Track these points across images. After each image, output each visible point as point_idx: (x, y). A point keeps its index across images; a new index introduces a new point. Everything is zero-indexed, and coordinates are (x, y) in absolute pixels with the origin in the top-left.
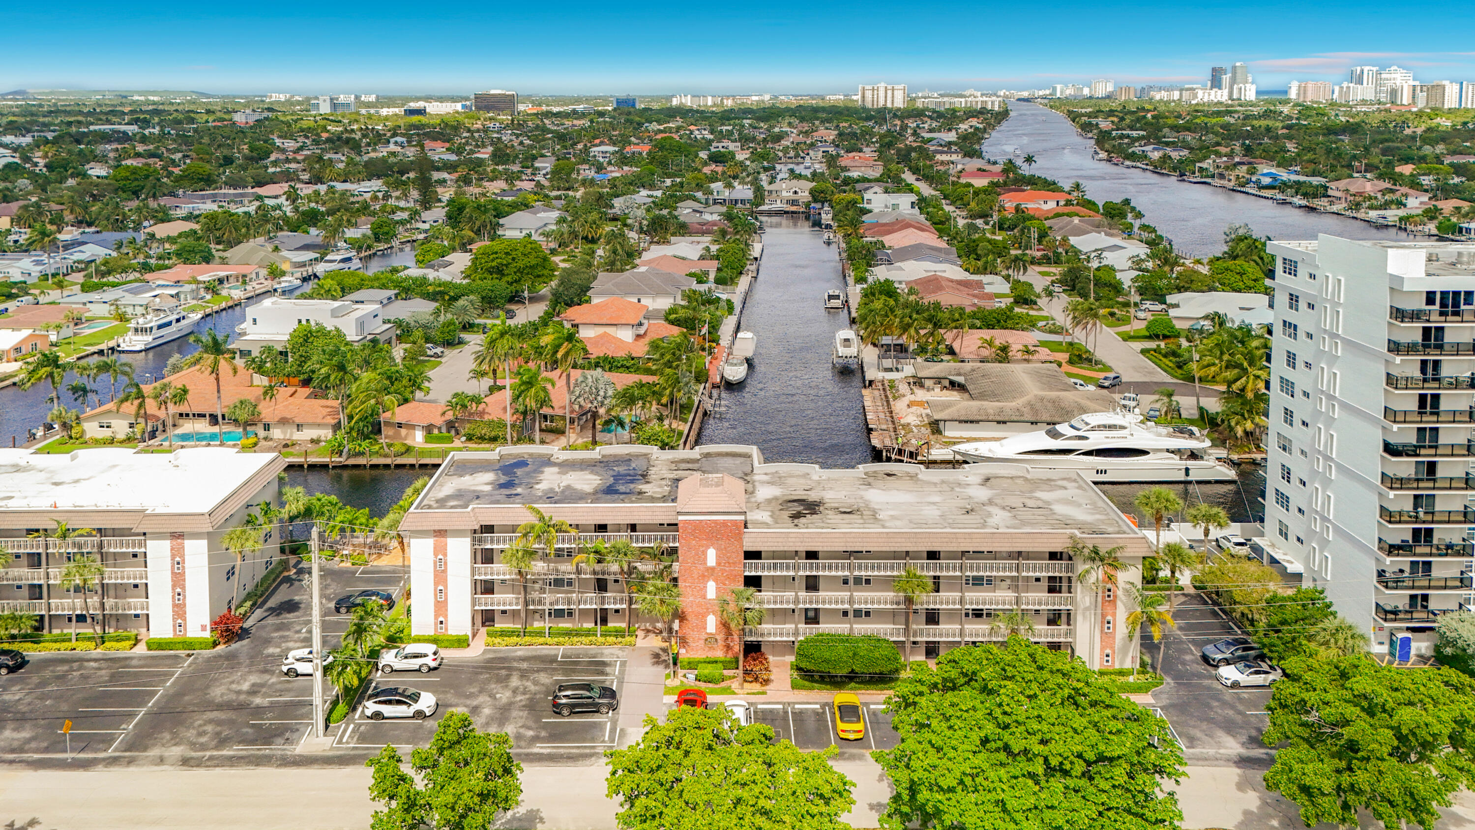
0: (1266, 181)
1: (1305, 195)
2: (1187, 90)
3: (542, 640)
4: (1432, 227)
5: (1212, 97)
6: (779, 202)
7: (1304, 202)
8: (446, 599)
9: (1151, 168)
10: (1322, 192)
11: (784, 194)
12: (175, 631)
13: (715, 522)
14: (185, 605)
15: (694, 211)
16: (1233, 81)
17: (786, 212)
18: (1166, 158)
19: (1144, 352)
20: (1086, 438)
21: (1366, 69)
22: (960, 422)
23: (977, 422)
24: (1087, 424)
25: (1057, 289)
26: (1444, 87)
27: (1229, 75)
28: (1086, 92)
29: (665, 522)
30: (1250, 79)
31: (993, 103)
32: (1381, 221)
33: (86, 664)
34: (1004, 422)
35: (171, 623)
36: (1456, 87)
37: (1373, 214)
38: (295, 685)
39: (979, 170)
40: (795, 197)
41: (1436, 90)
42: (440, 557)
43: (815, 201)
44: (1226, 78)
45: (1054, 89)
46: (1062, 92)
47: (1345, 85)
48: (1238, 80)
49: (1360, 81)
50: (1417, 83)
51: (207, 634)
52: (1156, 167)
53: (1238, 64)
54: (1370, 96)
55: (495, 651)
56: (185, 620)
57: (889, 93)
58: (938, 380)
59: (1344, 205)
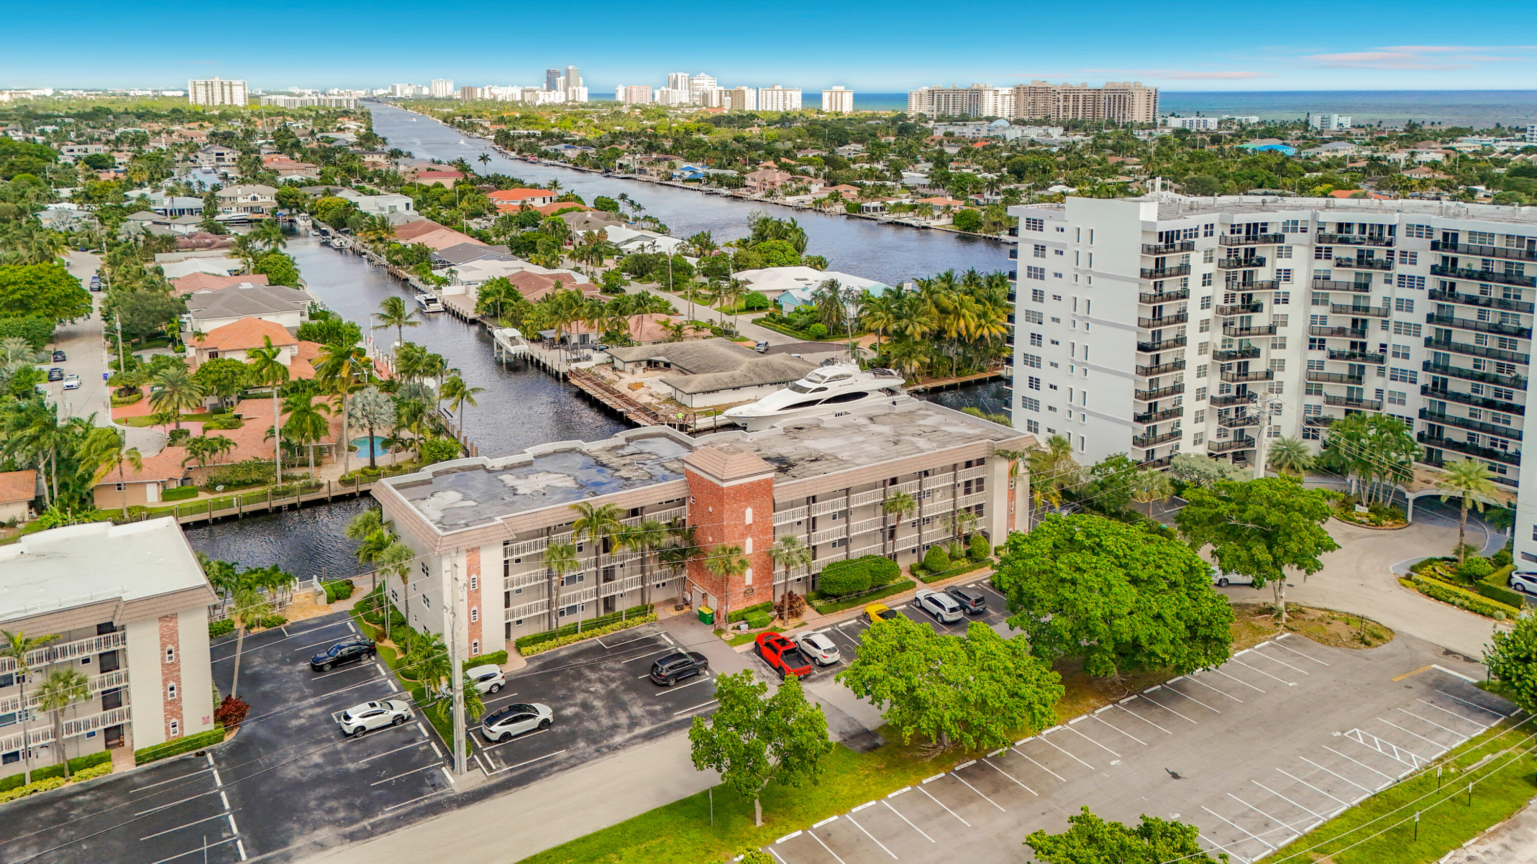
0: (688, 174)
1: (729, 186)
2: (528, 91)
3: (576, 636)
4: (839, 208)
5: (552, 99)
6: (234, 209)
7: (729, 192)
8: (480, 620)
9: (571, 165)
10: (738, 183)
11: (240, 200)
12: (168, 733)
13: (752, 483)
14: (181, 700)
15: (155, 223)
16: (567, 84)
17: (250, 221)
18: (584, 157)
19: (755, 322)
20: (825, 389)
21: (680, 75)
22: (704, 393)
23: (718, 391)
24: (823, 377)
25: (626, 278)
26: (744, 92)
27: (562, 78)
28: (426, 91)
29: (664, 501)
30: (581, 82)
31: (348, 101)
32: (801, 205)
33: (74, 800)
34: (738, 388)
35: (163, 725)
36: (754, 93)
37: (790, 200)
38: (369, 743)
39: (429, 170)
40: (254, 204)
41: (737, 95)
42: (474, 576)
43: (282, 205)
44: (561, 80)
45: (394, 88)
46: (402, 92)
47: (663, 88)
48: (572, 83)
49: (675, 86)
50: (722, 88)
51: (211, 727)
52: (576, 164)
53: (570, 68)
54: (685, 99)
55: (538, 658)
56: (181, 718)
57: (227, 89)
58: (638, 363)
59: (763, 193)
